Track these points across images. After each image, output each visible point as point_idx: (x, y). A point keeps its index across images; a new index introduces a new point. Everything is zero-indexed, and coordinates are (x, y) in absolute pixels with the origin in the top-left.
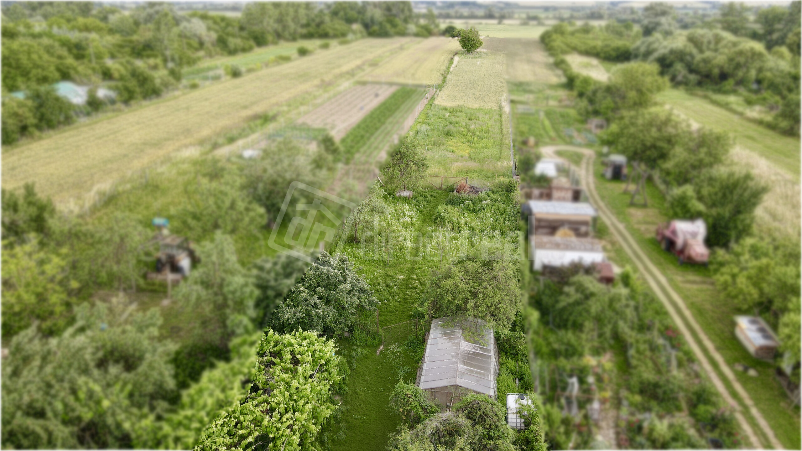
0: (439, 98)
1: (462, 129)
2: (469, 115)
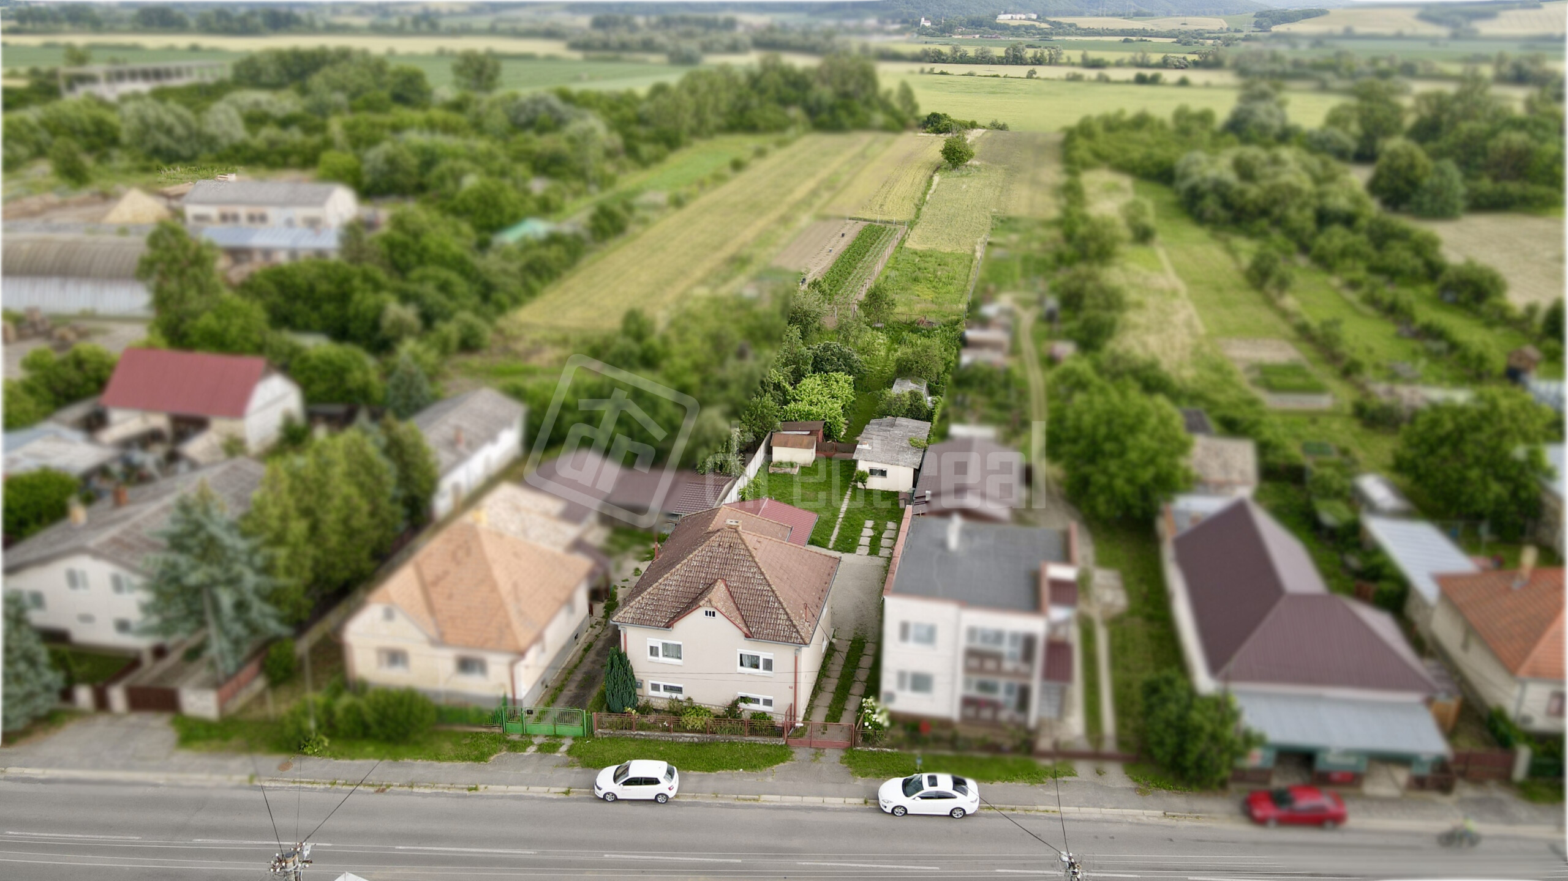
0: (909, 240)
1: (930, 275)
2: (939, 260)
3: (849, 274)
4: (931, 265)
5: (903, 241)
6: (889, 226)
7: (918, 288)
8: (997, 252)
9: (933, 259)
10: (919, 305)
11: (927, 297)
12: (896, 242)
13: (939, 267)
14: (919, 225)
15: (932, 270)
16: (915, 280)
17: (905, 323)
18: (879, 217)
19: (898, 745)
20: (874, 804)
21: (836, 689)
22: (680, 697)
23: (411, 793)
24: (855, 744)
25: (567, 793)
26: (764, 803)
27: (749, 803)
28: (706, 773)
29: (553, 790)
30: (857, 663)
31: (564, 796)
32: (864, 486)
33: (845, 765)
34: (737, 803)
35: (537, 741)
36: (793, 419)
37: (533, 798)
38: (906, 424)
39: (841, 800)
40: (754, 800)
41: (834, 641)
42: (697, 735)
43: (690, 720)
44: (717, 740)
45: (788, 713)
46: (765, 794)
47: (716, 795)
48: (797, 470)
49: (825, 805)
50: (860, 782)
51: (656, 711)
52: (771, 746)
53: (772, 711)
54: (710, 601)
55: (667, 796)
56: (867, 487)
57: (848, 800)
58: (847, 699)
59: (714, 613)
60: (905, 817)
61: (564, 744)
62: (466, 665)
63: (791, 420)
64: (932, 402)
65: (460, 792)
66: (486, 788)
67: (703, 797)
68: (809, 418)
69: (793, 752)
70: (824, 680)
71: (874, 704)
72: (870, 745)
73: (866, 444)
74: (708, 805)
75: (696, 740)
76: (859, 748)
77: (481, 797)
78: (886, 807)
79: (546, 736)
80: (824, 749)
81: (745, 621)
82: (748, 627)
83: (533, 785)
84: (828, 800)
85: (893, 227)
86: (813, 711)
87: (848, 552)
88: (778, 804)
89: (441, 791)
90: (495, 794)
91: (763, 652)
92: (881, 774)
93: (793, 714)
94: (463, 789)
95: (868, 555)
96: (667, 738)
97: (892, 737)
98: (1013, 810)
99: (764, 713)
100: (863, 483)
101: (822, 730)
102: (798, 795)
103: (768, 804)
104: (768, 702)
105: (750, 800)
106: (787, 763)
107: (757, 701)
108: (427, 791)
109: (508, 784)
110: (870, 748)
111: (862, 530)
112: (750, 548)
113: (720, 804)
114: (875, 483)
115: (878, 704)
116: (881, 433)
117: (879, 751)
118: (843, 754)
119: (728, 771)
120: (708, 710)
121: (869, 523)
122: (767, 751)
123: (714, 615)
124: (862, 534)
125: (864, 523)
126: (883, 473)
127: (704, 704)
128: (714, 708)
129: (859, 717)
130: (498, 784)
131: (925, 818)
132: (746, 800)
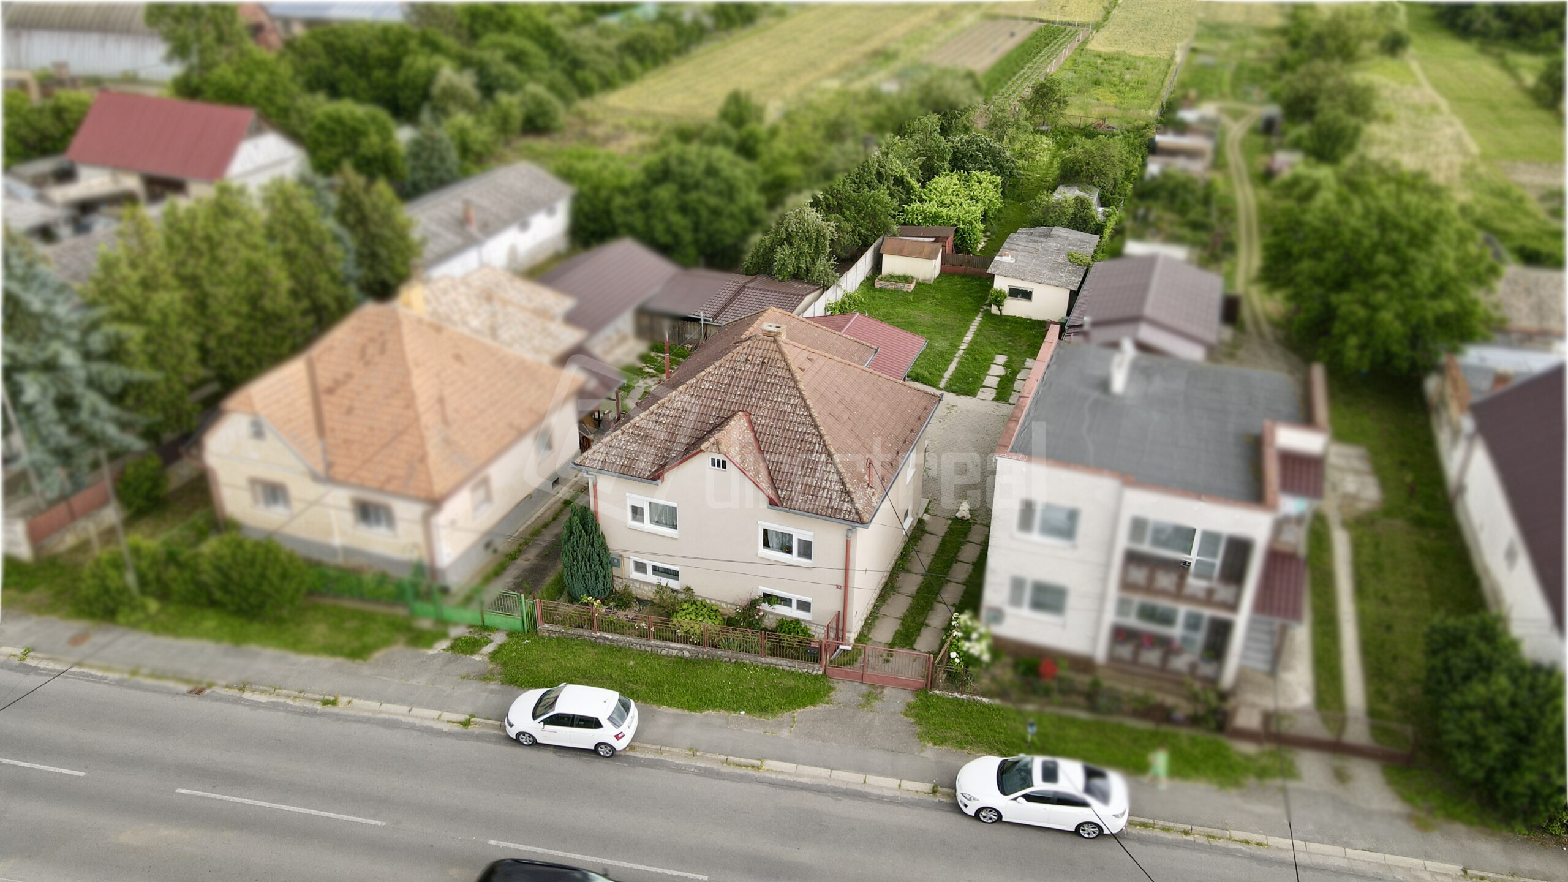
0: (1093, 42)
1: (1115, 79)
2: (1128, 64)
3: (1015, 74)
4: (1117, 68)
5: (1086, 42)
6: (1069, 28)
7: (1097, 92)
8: (1201, 59)
9: (1121, 63)
10: (1097, 109)
11: (1108, 102)
12: (1076, 45)
13: (1127, 71)
14: (1106, 28)
15: (1117, 73)
16: (1095, 84)
17: (1079, 128)
18: (1058, 18)
19: (1003, 694)
20: (949, 795)
21: (919, 591)
22: (673, 584)
23: (237, 701)
24: (933, 685)
25: (466, 724)
26: (767, 775)
27: (743, 771)
28: (687, 712)
29: (447, 716)
30: (956, 554)
31: (458, 728)
32: (1000, 310)
33: (912, 720)
34: (726, 769)
35: (455, 632)
36: (915, 222)
37: (412, 727)
38: (1066, 235)
39: (893, 783)
40: (753, 767)
41: (926, 517)
42: (689, 647)
43: (683, 622)
44: (718, 658)
45: (833, 625)
46: (771, 759)
47: (693, 751)
48: (913, 286)
49: (867, 789)
50: (931, 753)
51: (640, 601)
52: (800, 675)
53: (809, 619)
54: (717, 444)
55: (613, 749)
56: (1004, 313)
57: (907, 784)
58: (932, 609)
59: (724, 462)
60: (996, 826)
61: (491, 641)
62: (366, 512)
63: (912, 224)
64: (1103, 214)
65: (309, 705)
66: (349, 702)
67: (672, 754)
68: (936, 222)
69: (831, 689)
70: (902, 575)
71: (969, 623)
72: (957, 690)
73: (1008, 255)
74: (678, 769)
75: (687, 654)
76: (937, 692)
77: (337, 717)
78: (966, 806)
79: (471, 626)
80: (883, 687)
81: (772, 479)
82: (775, 488)
83: (421, 705)
84: (873, 779)
85: (1074, 30)
86: (877, 622)
87: (966, 394)
88: (790, 779)
89: (281, 700)
90: (361, 714)
91: (800, 531)
92: (966, 742)
93: (841, 627)
94: (315, 700)
95: (993, 400)
96: (643, 647)
97: (994, 679)
98: (1186, 833)
99: (797, 621)
100: (998, 306)
101: (885, 655)
102: (825, 767)
103: (774, 776)
104: (804, 606)
105: (746, 766)
106: (820, 708)
107: (787, 602)
108: (263, 698)
109: (382, 700)
110: (956, 694)
111: (989, 367)
112: (794, 368)
113: (697, 767)
114: (1013, 308)
115: (976, 624)
116: (1030, 245)
117: (969, 700)
118: (911, 699)
119: (722, 712)
120: (715, 608)
121: (1001, 359)
122: (792, 683)
123: (724, 467)
124: (989, 373)
125: (994, 359)
126: (1027, 295)
127: (710, 599)
128: (724, 605)
129: (943, 643)
130: (368, 698)
131: (1033, 832)
132: (739, 765)
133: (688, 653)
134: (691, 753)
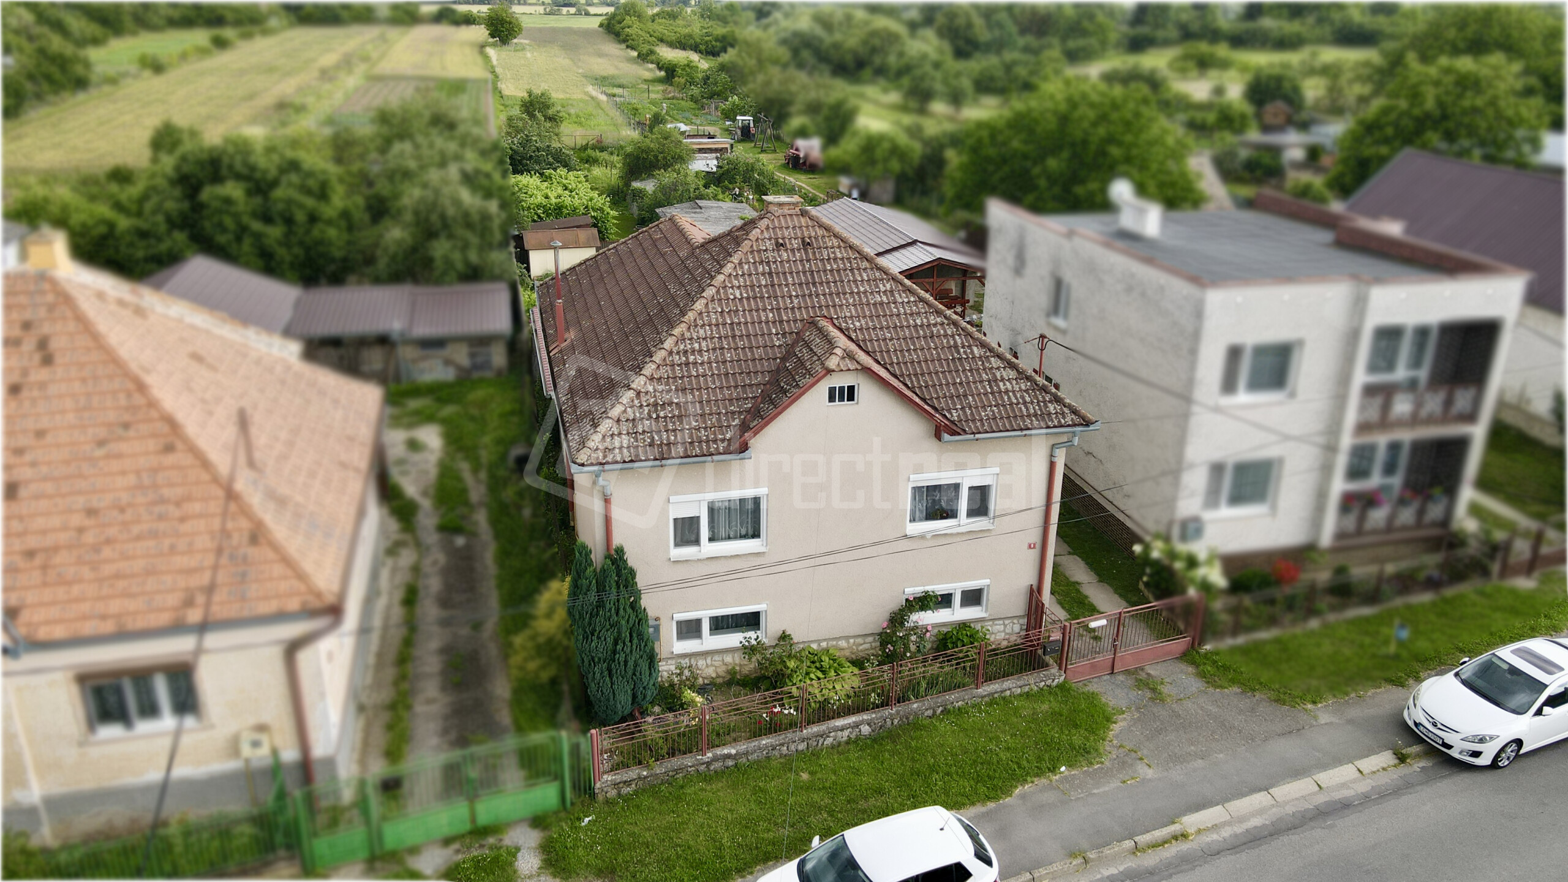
0: (504, 90)
5: (496, 90)
6: (469, 82)
8: (622, 100)
12: (489, 93)
14: (504, 79)
18: (448, 76)
20: (1421, 755)
22: (757, 637)
24: (1201, 638)
26: (1206, 839)
27: (1174, 850)
28: (991, 805)
33: (1239, 689)
34: (1149, 860)
38: (716, 205)
39: (1349, 771)
40: (1176, 838)
42: (865, 716)
43: (810, 688)
44: (918, 715)
46: (1180, 815)
47: (1078, 856)
49: (1338, 795)
50: (1326, 715)
52: (1040, 694)
54: (848, 355)
57: (1364, 765)
59: (851, 389)
61: (519, 849)
75: (866, 729)
76: (1208, 647)
78: (1476, 754)
79: (447, 842)
80: (1142, 669)
81: (923, 400)
82: (938, 410)
84: (1322, 779)
85: (476, 83)
88: (1243, 829)
93: (1039, 610)
96: (792, 747)
99: (964, 625)
102: (1254, 791)
103: (1215, 837)
104: (973, 597)
105: (1173, 840)
106: (1122, 722)
107: (945, 600)
112: (851, 244)
117: (1248, 642)
118: (1193, 670)
119: (1036, 781)
122: (1046, 707)
123: (851, 398)
127: (819, 641)
128: (843, 644)
132: (1154, 845)
133: (867, 727)
134: (1080, 860)
